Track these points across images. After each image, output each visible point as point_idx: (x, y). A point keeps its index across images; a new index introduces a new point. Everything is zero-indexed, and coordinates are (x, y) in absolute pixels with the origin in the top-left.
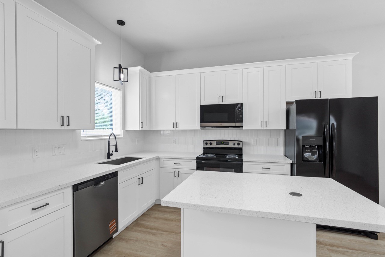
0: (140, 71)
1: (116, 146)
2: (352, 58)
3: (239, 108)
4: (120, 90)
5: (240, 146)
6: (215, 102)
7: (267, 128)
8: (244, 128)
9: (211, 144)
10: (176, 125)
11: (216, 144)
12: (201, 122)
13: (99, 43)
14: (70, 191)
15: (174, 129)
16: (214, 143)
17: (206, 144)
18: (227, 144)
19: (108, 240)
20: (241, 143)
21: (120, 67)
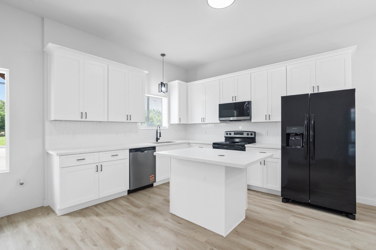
0: (178, 83)
1: (160, 133)
3: (246, 105)
4: (167, 97)
5: (253, 136)
6: (230, 101)
7: (271, 121)
8: (253, 121)
9: (230, 134)
10: (203, 119)
11: (234, 134)
13: (148, 72)
14: (128, 151)
15: (202, 123)
16: (233, 133)
17: (227, 134)
18: (242, 134)
19: (151, 186)
20: (253, 133)
21: (162, 83)
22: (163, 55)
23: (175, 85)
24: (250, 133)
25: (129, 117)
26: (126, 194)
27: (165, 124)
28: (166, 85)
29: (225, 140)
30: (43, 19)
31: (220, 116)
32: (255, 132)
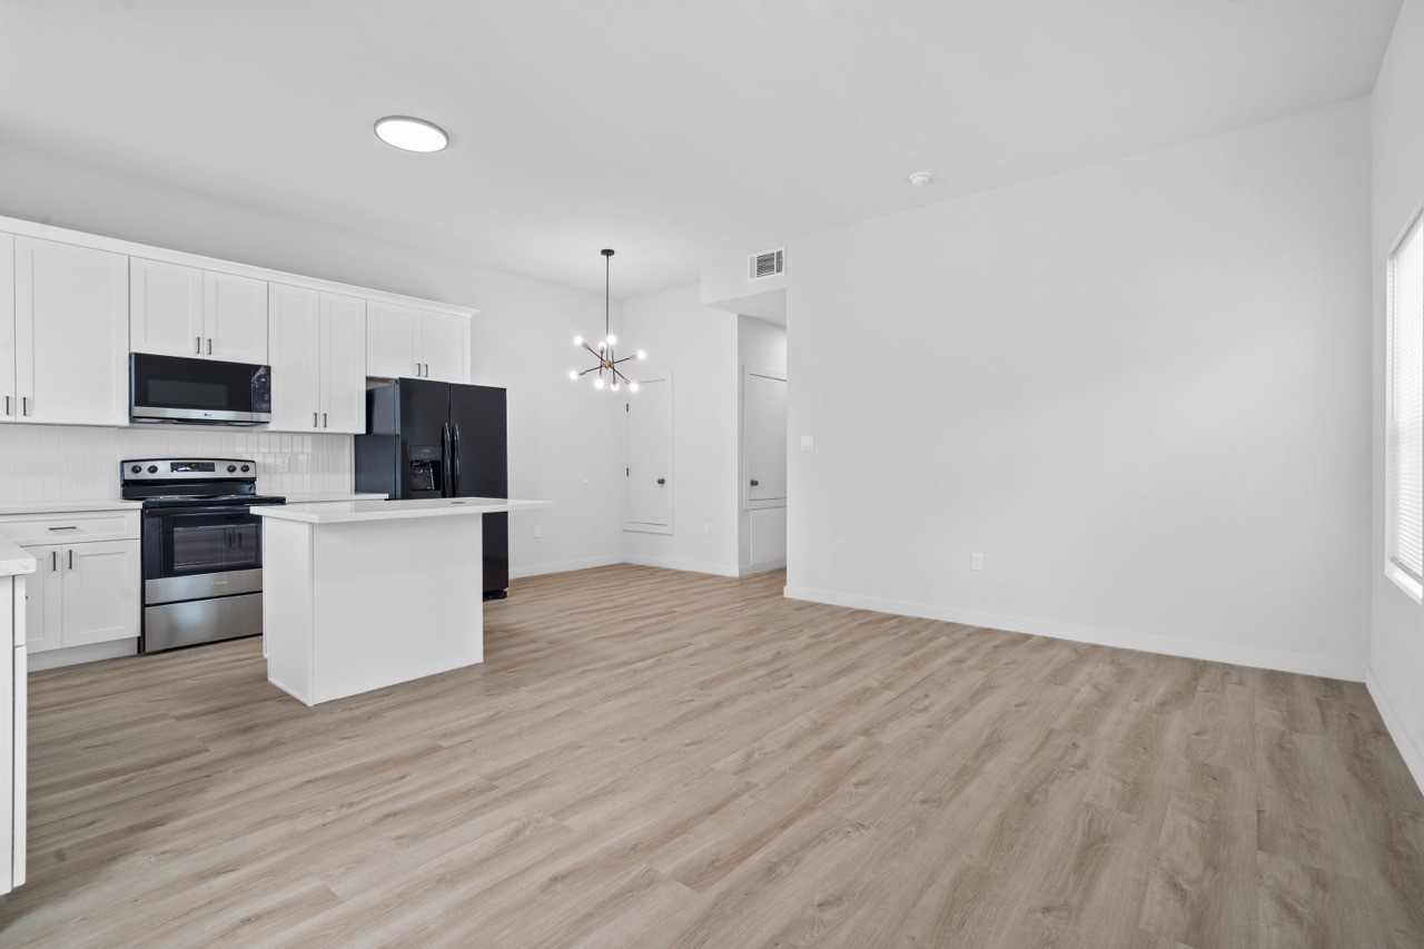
2: (469, 316)
3: (260, 377)
5: (248, 475)
7: (327, 430)
8: (271, 427)
9: (152, 469)
10: (19, 404)
11: (172, 470)
12: (132, 404)
15: (10, 420)
16: (164, 466)
17: (137, 470)
18: (208, 469)
20: (251, 466)
24: (239, 465)
31: (141, 401)
32: (255, 463)
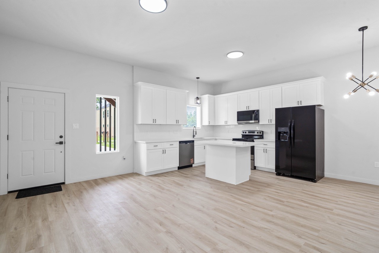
0: (208, 96)
1: (196, 132)
3: (256, 112)
4: (200, 107)
5: (261, 134)
6: (245, 109)
7: (272, 123)
9: (246, 133)
10: (226, 122)
12: (238, 121)
13: (188, 91)
14: (178, 143)
15: (225, 124)
16: (247, 132)
17: (243, 133)
18: (254, 132)
19: (191, 166)
20: (262, 132)
21: (197, 98)
22: (198, 78)
23: (206, 98)
24: (259, 132)
25: (177, 121)
26: (177, 169)
27: (198, 126)
28: (200, 99)
29: (242, 137)
30: (133, 66)
31: (238, 120)
32: (263, 132)
